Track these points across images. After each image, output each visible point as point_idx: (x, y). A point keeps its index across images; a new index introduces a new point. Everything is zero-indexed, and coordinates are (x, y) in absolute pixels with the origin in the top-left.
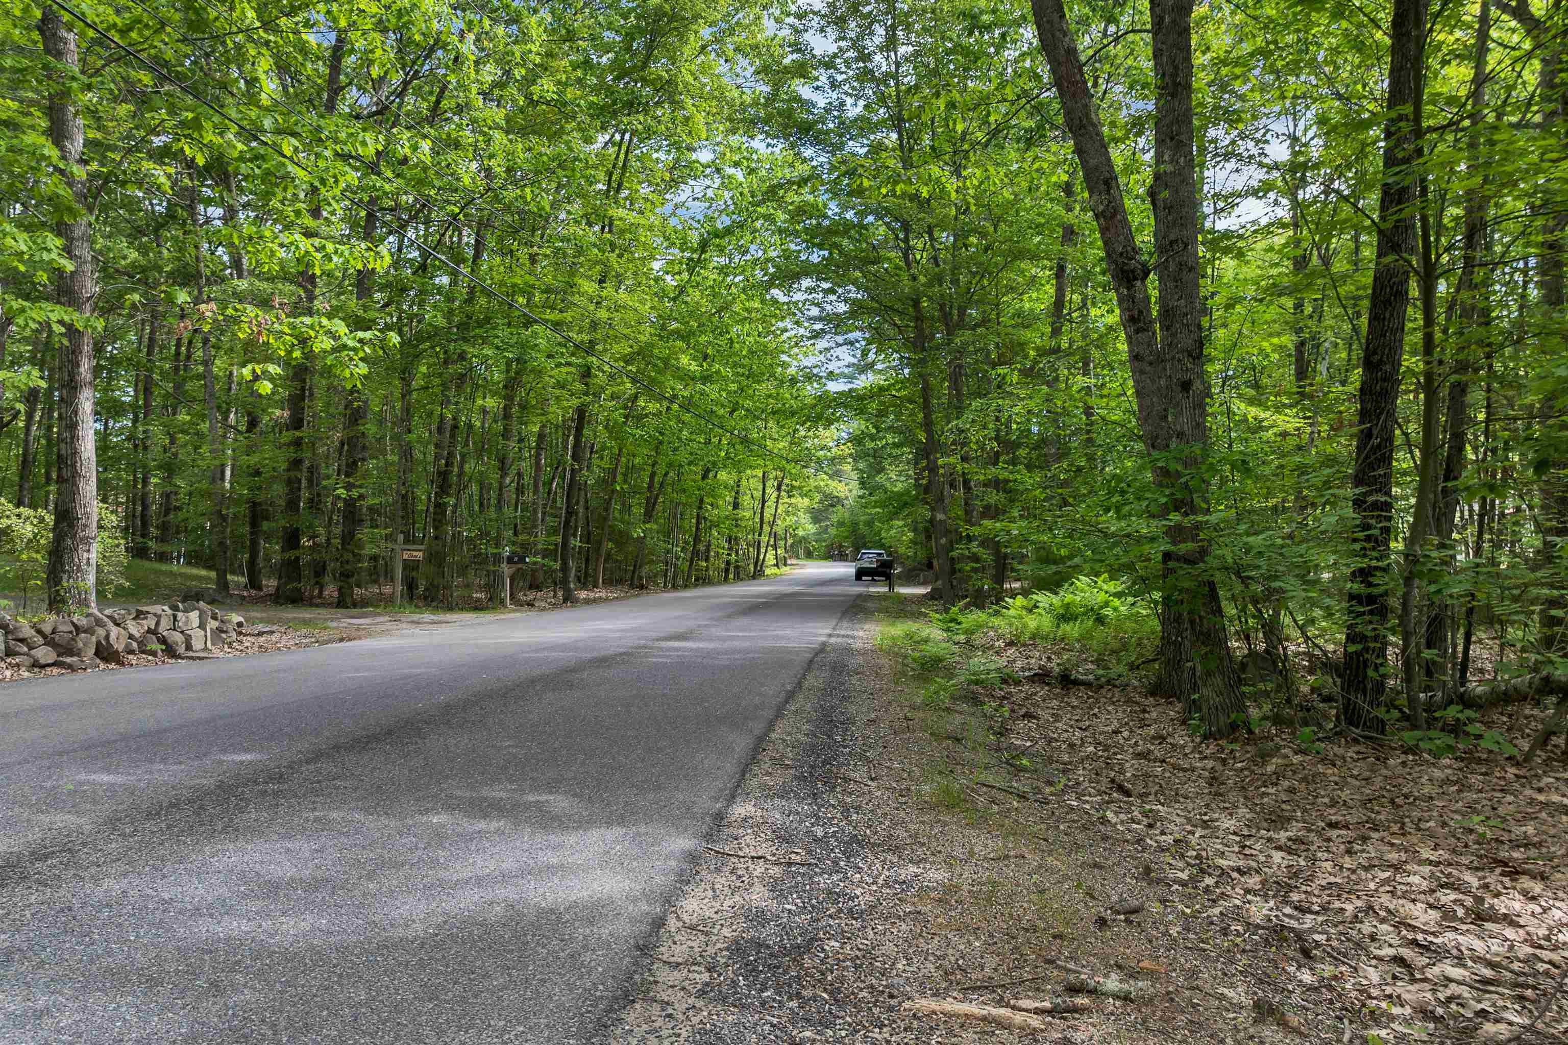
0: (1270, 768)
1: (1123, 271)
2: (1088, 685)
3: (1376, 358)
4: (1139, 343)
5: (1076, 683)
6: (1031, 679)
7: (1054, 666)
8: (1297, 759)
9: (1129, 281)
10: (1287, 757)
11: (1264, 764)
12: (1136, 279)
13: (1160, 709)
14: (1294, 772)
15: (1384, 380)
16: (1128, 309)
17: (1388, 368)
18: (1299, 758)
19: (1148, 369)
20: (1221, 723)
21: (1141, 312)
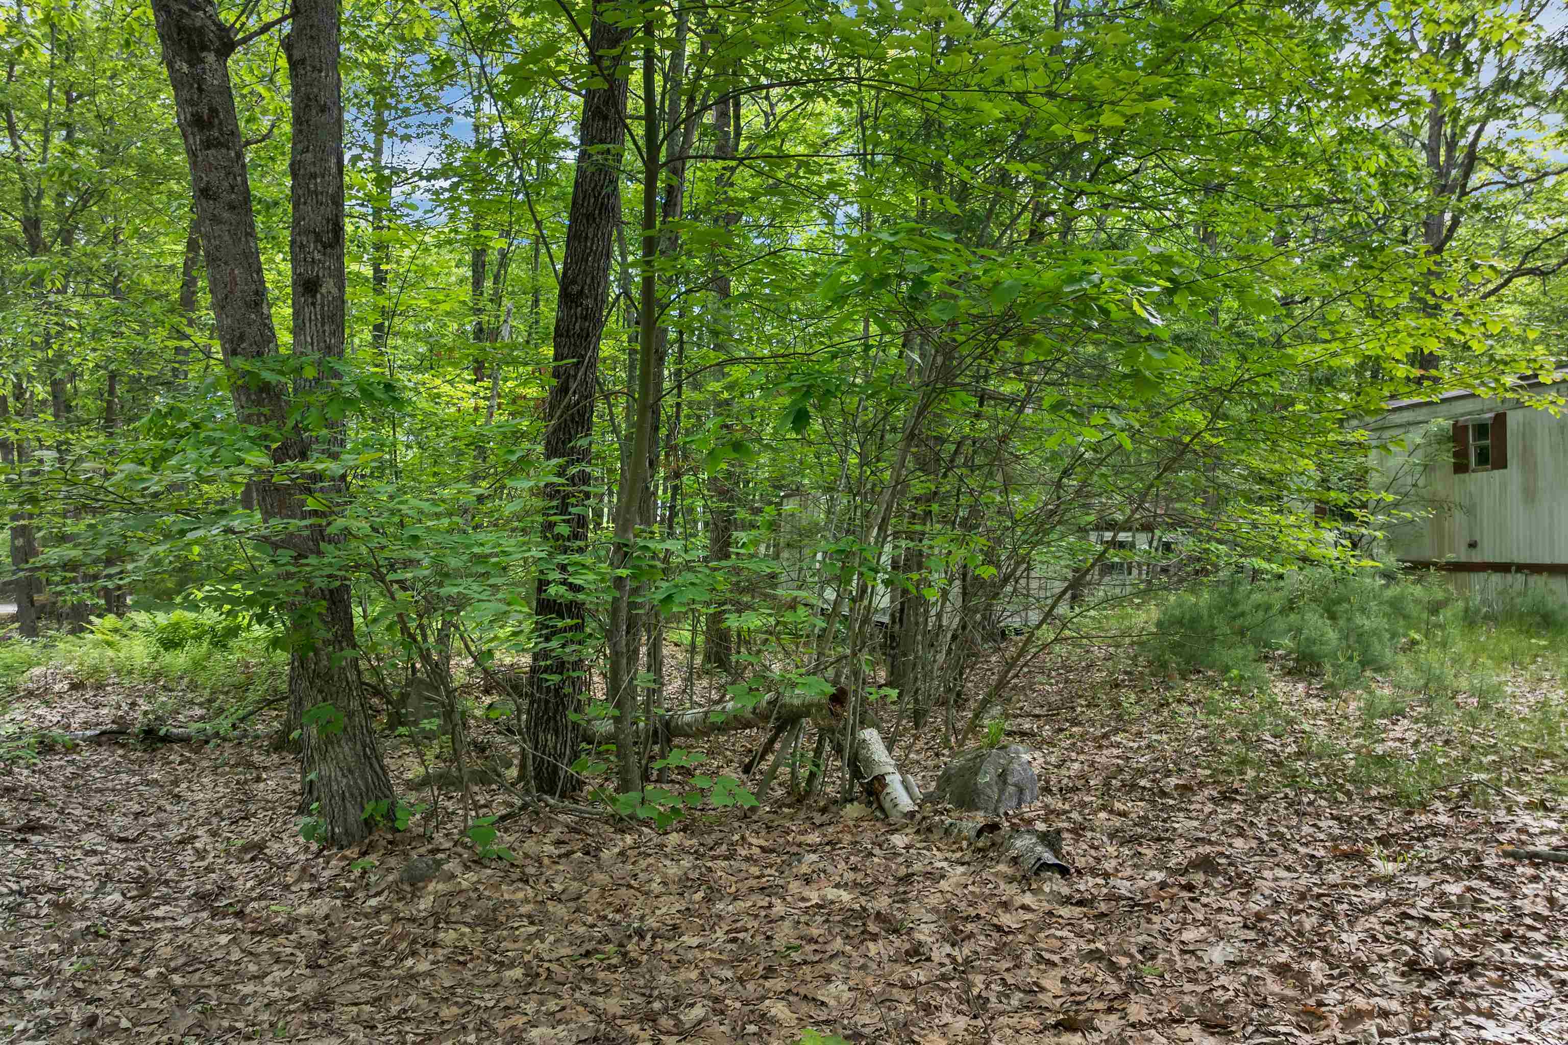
0: (425, 904)
1: (180, 29)
2: (185, 740)
3: (575, 289)
4: (210, 168)
5: (168, 739)
6: (97, 741)
7: (139, 719)
8: (467, 880)
9: (191, 49)
10: (453, 876)
11: (416, 893)
12: (204, 48)
13: (282, 773)
14: (464, 907)
15: (585, 318)
16: (191, 102)
17: (590, 302)
18: (472, 876)
19: (226, 215)
20: (351, 819)
21: (213, 111)
